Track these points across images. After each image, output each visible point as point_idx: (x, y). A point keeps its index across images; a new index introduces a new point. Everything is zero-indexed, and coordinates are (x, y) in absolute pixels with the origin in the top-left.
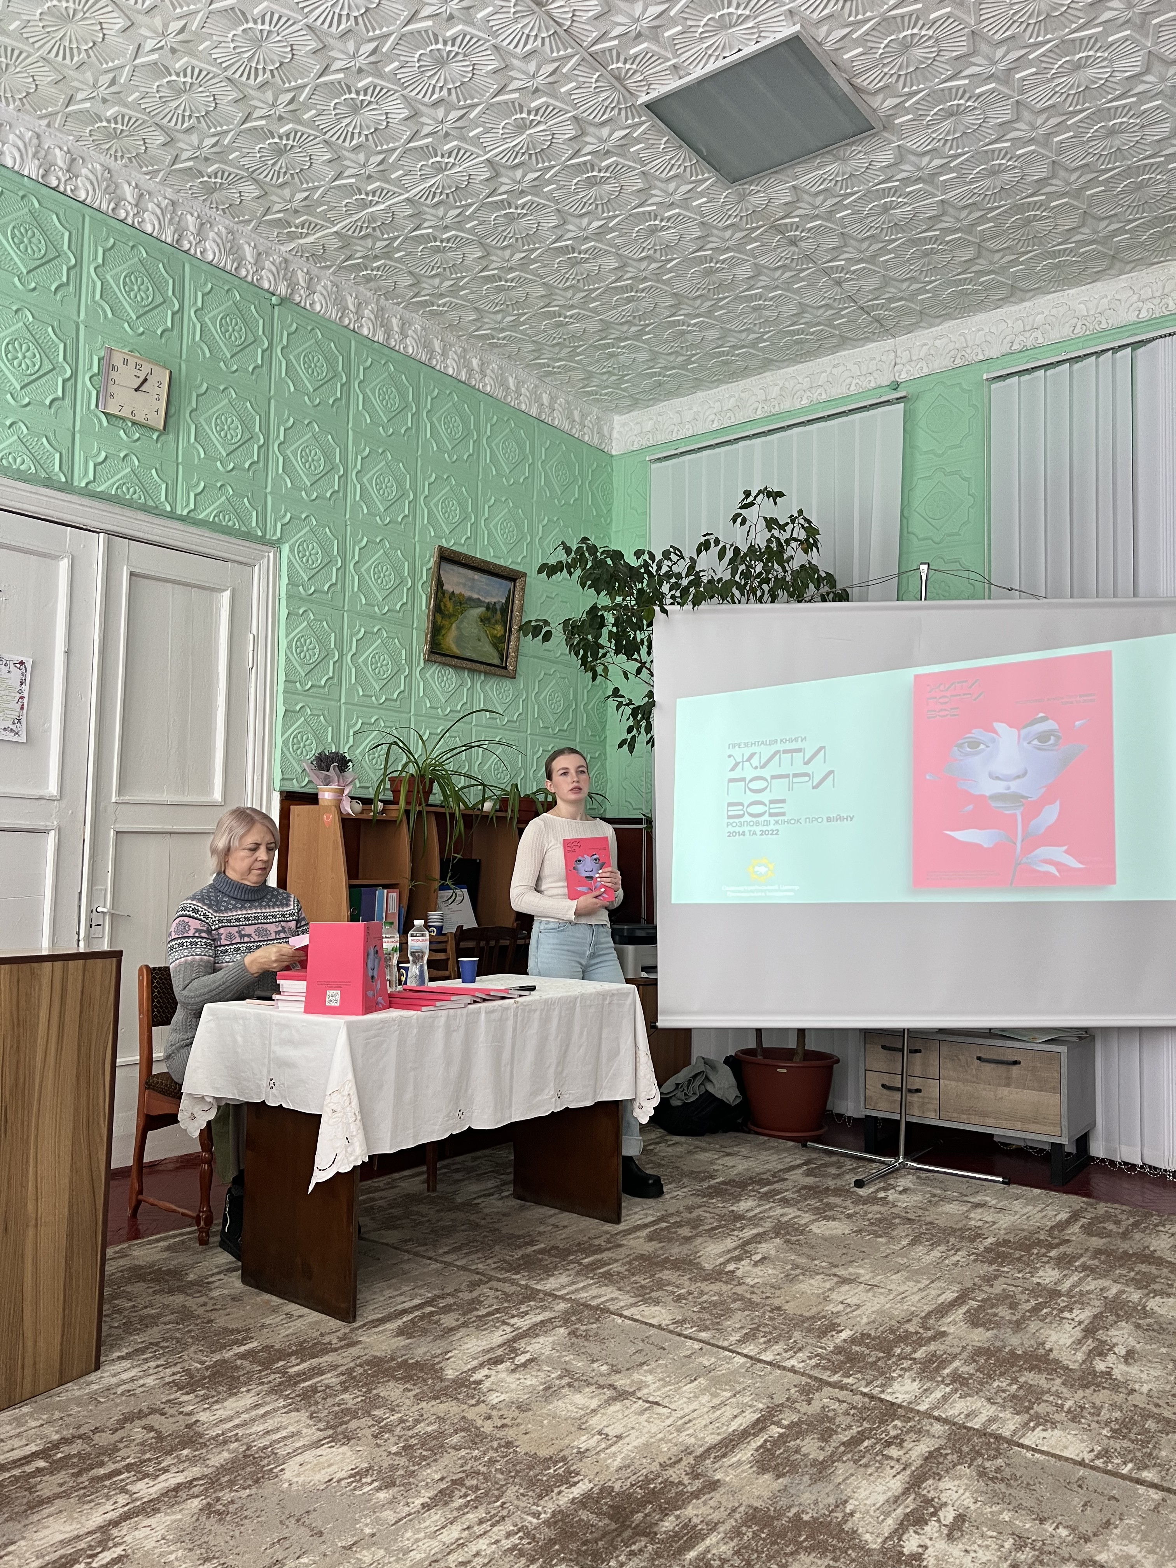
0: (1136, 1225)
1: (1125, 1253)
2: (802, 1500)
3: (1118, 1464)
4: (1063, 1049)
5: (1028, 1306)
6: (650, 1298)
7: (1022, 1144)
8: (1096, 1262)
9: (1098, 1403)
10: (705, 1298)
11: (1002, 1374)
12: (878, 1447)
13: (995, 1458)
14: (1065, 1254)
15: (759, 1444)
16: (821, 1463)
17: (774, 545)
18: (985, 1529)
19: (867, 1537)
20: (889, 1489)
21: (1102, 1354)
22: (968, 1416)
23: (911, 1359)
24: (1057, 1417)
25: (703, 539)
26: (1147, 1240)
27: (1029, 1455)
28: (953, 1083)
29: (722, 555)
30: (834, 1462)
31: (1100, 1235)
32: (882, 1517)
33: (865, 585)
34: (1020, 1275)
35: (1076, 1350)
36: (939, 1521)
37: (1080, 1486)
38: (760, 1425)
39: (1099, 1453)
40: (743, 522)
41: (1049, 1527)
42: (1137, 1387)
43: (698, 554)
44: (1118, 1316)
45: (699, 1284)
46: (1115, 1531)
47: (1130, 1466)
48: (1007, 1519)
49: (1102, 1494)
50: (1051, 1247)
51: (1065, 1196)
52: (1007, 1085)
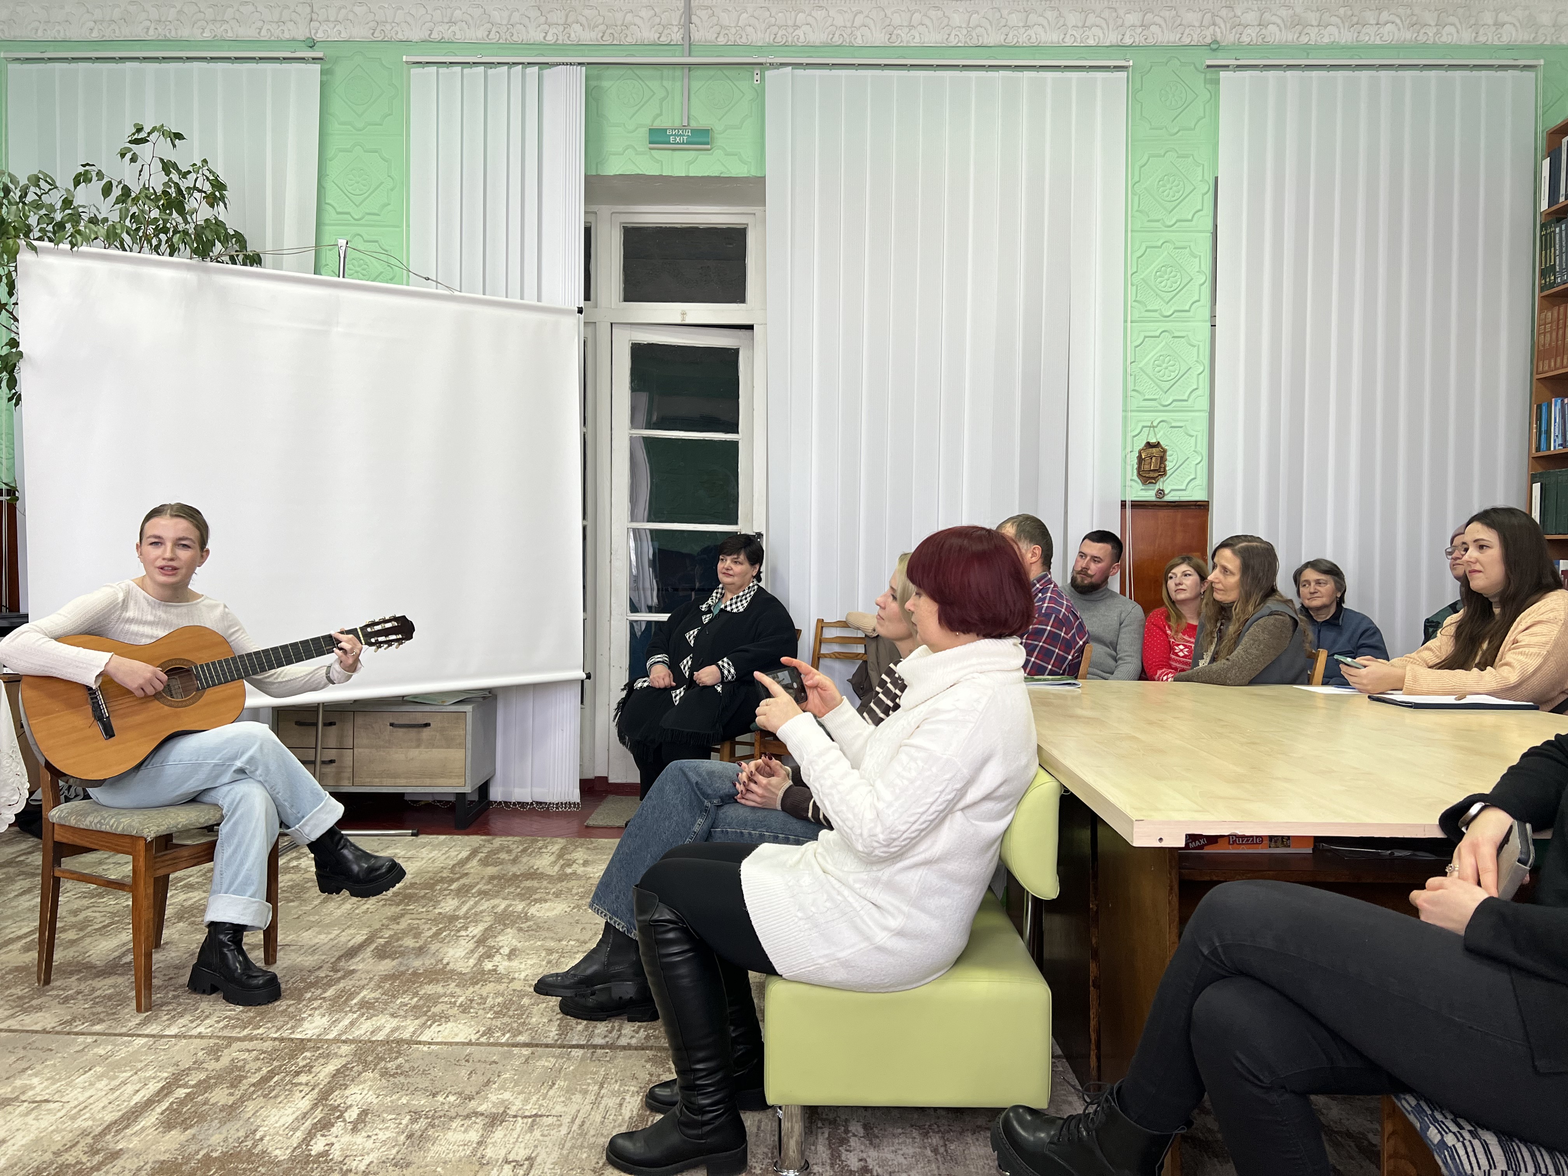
0: (524, 851)
1: (514, 875)
2: (209, 1143)
3: (498, 1037)
4: (468, 708)
5: (430, 933)
6: (32, 1006)
7: (430, 799)
8: (490, 887)
9: (485, 994)
10: (98, 993)
11: (405, 992)
12: (287, 1079)
13: (396, 1058)
14: (464, 885)
15: (164, 1108)
16: (231, 1106)
17: (172, 191)
18: (385, 1115)
19: (277, 1152)
20: (298, 1109)
21: (489, 956)
22: (372, 1032)
23: (321, 999)
24: (451, 1012)
25: (81, 170)
26: (533, 861)
27: (425, 1049)
28: (367, 750)
29: (107, 191)
30: (243, 1102)
31: (495, 864)
32: (291, 1133)
33: (278, 253)
34: (424, 910)
35: (469, 958)
36: (344, 1121)
37: (467, 1061)
38: (166, 1090)
39: (484, 1031)
40: (133, 160)
41: (440, 1098)
42: (516, 975)
43: (76, 186)
44: (505, 925)
45: (90, 982)
46: (494, 1086)
47: (508, 1035)
48: (405, 1102)
49: (485, 1062)
50: (453, 881)
51: (466, 837)
52: (418, 746)
